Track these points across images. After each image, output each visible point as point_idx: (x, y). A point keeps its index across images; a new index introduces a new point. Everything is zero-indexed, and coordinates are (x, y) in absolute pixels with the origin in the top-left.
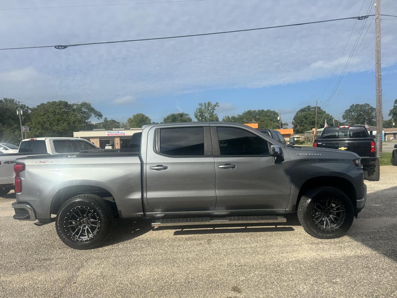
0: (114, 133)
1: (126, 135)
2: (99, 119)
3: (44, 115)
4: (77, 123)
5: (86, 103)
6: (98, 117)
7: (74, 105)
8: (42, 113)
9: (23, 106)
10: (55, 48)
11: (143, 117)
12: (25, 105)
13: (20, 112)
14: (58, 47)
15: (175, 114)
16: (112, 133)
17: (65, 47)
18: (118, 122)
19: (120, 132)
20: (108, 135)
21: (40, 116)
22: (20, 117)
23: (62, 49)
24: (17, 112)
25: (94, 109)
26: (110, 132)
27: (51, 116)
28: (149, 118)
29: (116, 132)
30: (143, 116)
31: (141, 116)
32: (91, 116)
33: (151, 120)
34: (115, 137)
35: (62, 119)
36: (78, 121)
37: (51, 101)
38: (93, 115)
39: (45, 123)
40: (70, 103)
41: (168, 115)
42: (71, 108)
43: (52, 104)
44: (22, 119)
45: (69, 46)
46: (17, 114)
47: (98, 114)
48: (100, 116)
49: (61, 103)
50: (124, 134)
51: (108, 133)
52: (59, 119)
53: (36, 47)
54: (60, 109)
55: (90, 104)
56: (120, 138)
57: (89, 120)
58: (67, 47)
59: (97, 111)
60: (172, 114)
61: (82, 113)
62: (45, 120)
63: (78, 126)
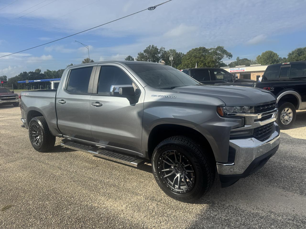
0: (236, 70)
1: (245, 71)
2: (230, 59)
3: (189, 59)
4: (210, 63)
5: (220, 47)
6: (229, 57)
7: (211, 49)
8: (188, 58)
9: (180, 53)
10: (149, 10)
11: (271, 54)
12: (181, 53)
13: (171, 58)
14: (150, 9)
15: (302, 48)
16: (234, 70)
17: (155, 7)
18: (249, 60)
19: (241, 68)
20: (231, 71)
21: (187, 60)
22: (171, 62)
23: (153, 9)
24: (170, 58)
25: (226, 51)
26: (232, 69)
27: (193, 60)
28: (277, 54)
29: (237, 69)
30: (271, 52)
31: (269, 53)
32: (223, 56)
33: (279, 55)
34: (236, 73)
35: (200, 61)
36: (211, 62)
37: (194, 48)
38: (225, 56)
39: (189, 64)
40: (207, 48)
41: (294, 50)
42: (207, 52)
43: (195, 50)
44: (172, 63)
45: (157, 6)
46: (170, 60)
47: (229, 55)
48: (230, 56)
49: (200, 49)
50: (244, 70)
51: (231, 70)
52: (198, 61)
53: (138, 12)
54: (200, 53)
55: (223, 47)
56: (241, 74)
57: (221, 60)
58: (156, 7)
59: (228, 53)
60: (298, 48)
61: (217, 55)
62: (189, 62)
63: (211, 65)
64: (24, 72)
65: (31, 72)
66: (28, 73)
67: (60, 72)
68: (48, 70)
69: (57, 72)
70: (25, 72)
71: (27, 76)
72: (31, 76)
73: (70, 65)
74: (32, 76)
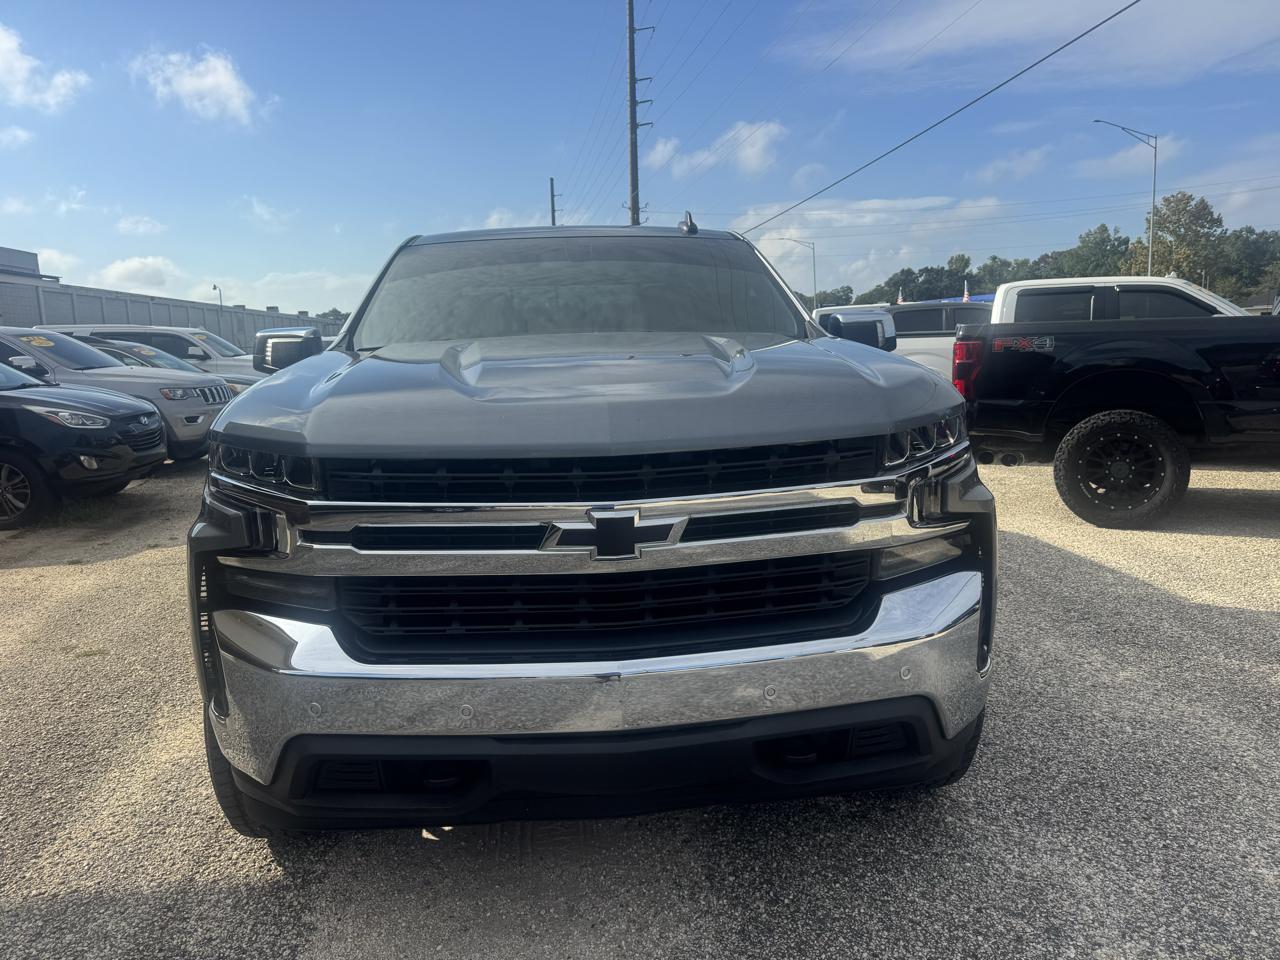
64: (903, 271)
65: (926, 268)
66: (916, 271)
67: (1046, 263)
68: (994, 258)
69: (1035, 263)
70: (906, 268)
71: (912, 285)
72: (926, 286)
73: (1092, 230)
74: (931, 283)
